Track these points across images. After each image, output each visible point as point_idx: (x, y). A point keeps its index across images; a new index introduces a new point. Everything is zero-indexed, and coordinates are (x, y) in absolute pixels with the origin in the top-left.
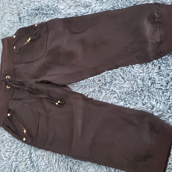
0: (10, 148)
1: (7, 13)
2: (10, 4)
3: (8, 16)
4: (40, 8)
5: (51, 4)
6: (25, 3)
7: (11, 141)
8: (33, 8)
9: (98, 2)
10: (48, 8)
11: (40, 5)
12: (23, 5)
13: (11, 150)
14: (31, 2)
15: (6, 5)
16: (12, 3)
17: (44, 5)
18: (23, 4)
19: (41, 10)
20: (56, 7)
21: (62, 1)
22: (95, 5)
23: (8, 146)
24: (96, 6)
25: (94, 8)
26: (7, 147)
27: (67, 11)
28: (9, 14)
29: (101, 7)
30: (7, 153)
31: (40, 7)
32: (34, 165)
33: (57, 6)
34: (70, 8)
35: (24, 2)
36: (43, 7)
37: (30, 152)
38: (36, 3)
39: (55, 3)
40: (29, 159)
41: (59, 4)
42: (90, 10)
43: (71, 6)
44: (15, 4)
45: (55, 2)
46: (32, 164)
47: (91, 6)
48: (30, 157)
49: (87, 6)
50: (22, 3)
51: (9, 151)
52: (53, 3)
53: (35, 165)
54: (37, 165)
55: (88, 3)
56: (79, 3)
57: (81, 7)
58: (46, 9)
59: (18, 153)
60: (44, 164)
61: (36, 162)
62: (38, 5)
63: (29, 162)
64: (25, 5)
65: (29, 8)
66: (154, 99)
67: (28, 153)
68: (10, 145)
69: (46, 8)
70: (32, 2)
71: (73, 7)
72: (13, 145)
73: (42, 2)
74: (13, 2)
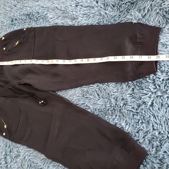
1: (2, 14)
2: (5, 5)
3: (2, 17)
4: (31, 14)
5: (42, 11)
6: (19, 7)
8: (25, 12)
9: (84, 16)
11: (31, 11)
12: (17, 9)
14: (23, 6)
15: (2, 6)
16: (7, 5)
17: (35, 11)
18: (16, 7)
19: (32, 16)
20: (45, 15)
21: (51, 10)
24: (82, 20)
25: (80, 21)
27: (55, 20)
28: (4, 15)
29: (87, 22)
31: (31, 12)
32: (7, 165)
33: (47, 14)
34: (58, 18)
36: (34, 14)
38: (29, 8)
39: (45, 11)
40: (4, 159)
41: (48, 12)
42: (77, 22)
43: (60, 17)
44: (10, 6)
45: (45, 9)
46: (6, 165)
47: (78, 19)
48: (5, 158)
49: (74, 19)
52: (43, 11)
53: (9, 166)
54: (10, 167)
56: (67, 15)
57: (68, 19)
58: (37, 16)
60: (16, 167)
61: (10, 163)
62: (29, 10)
63: (3, 163)
64: (18, 9)
65: (22, 12)
66: (124, 120)
71: (61, 17)
73: (33, 8)
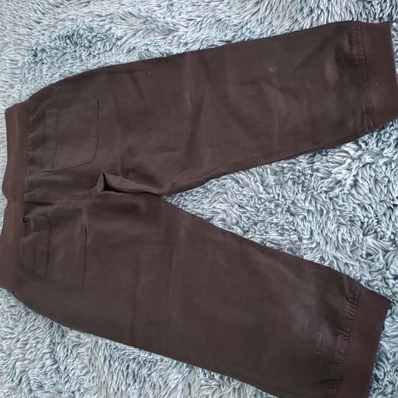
0: (10, 331)
7: (14, 317)
10: (91, 33)
13: (13, 336)
22: (186, 30)
23: (6, 327)
26: (5, 330)
30: (4, 342)
35: (43, 21)
37: (52, 341)
50: (39, 23)
51: (8, 337)
55: (171, 25)
59: (26, 342)
67: (48, 341)
68: (10, 326)
69: (88, 34)
70: (61, 21)
72: (17, 326)
74: (21, 22)
